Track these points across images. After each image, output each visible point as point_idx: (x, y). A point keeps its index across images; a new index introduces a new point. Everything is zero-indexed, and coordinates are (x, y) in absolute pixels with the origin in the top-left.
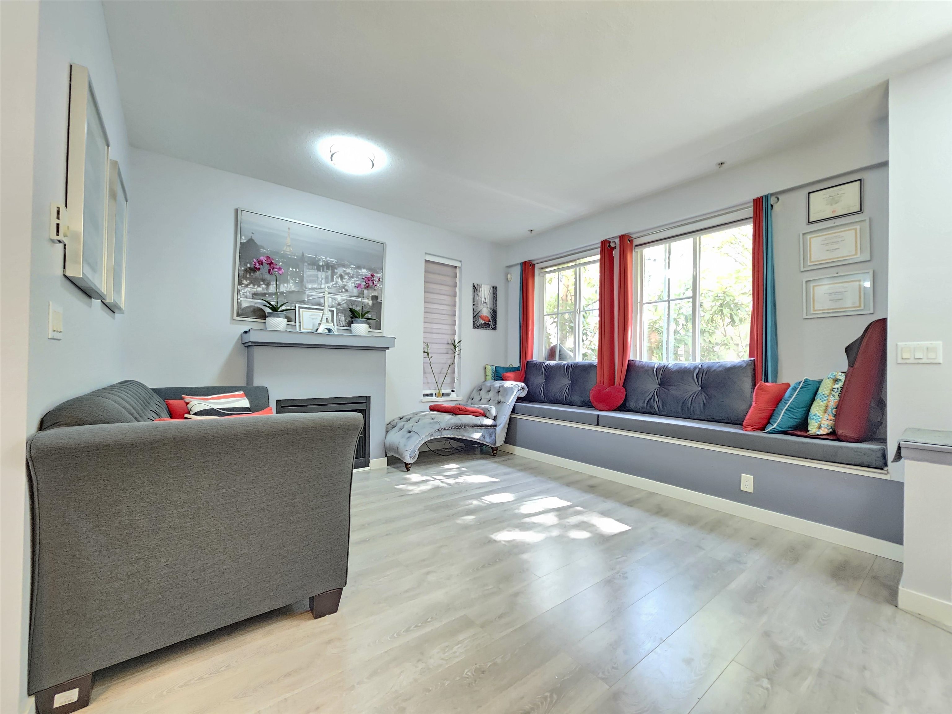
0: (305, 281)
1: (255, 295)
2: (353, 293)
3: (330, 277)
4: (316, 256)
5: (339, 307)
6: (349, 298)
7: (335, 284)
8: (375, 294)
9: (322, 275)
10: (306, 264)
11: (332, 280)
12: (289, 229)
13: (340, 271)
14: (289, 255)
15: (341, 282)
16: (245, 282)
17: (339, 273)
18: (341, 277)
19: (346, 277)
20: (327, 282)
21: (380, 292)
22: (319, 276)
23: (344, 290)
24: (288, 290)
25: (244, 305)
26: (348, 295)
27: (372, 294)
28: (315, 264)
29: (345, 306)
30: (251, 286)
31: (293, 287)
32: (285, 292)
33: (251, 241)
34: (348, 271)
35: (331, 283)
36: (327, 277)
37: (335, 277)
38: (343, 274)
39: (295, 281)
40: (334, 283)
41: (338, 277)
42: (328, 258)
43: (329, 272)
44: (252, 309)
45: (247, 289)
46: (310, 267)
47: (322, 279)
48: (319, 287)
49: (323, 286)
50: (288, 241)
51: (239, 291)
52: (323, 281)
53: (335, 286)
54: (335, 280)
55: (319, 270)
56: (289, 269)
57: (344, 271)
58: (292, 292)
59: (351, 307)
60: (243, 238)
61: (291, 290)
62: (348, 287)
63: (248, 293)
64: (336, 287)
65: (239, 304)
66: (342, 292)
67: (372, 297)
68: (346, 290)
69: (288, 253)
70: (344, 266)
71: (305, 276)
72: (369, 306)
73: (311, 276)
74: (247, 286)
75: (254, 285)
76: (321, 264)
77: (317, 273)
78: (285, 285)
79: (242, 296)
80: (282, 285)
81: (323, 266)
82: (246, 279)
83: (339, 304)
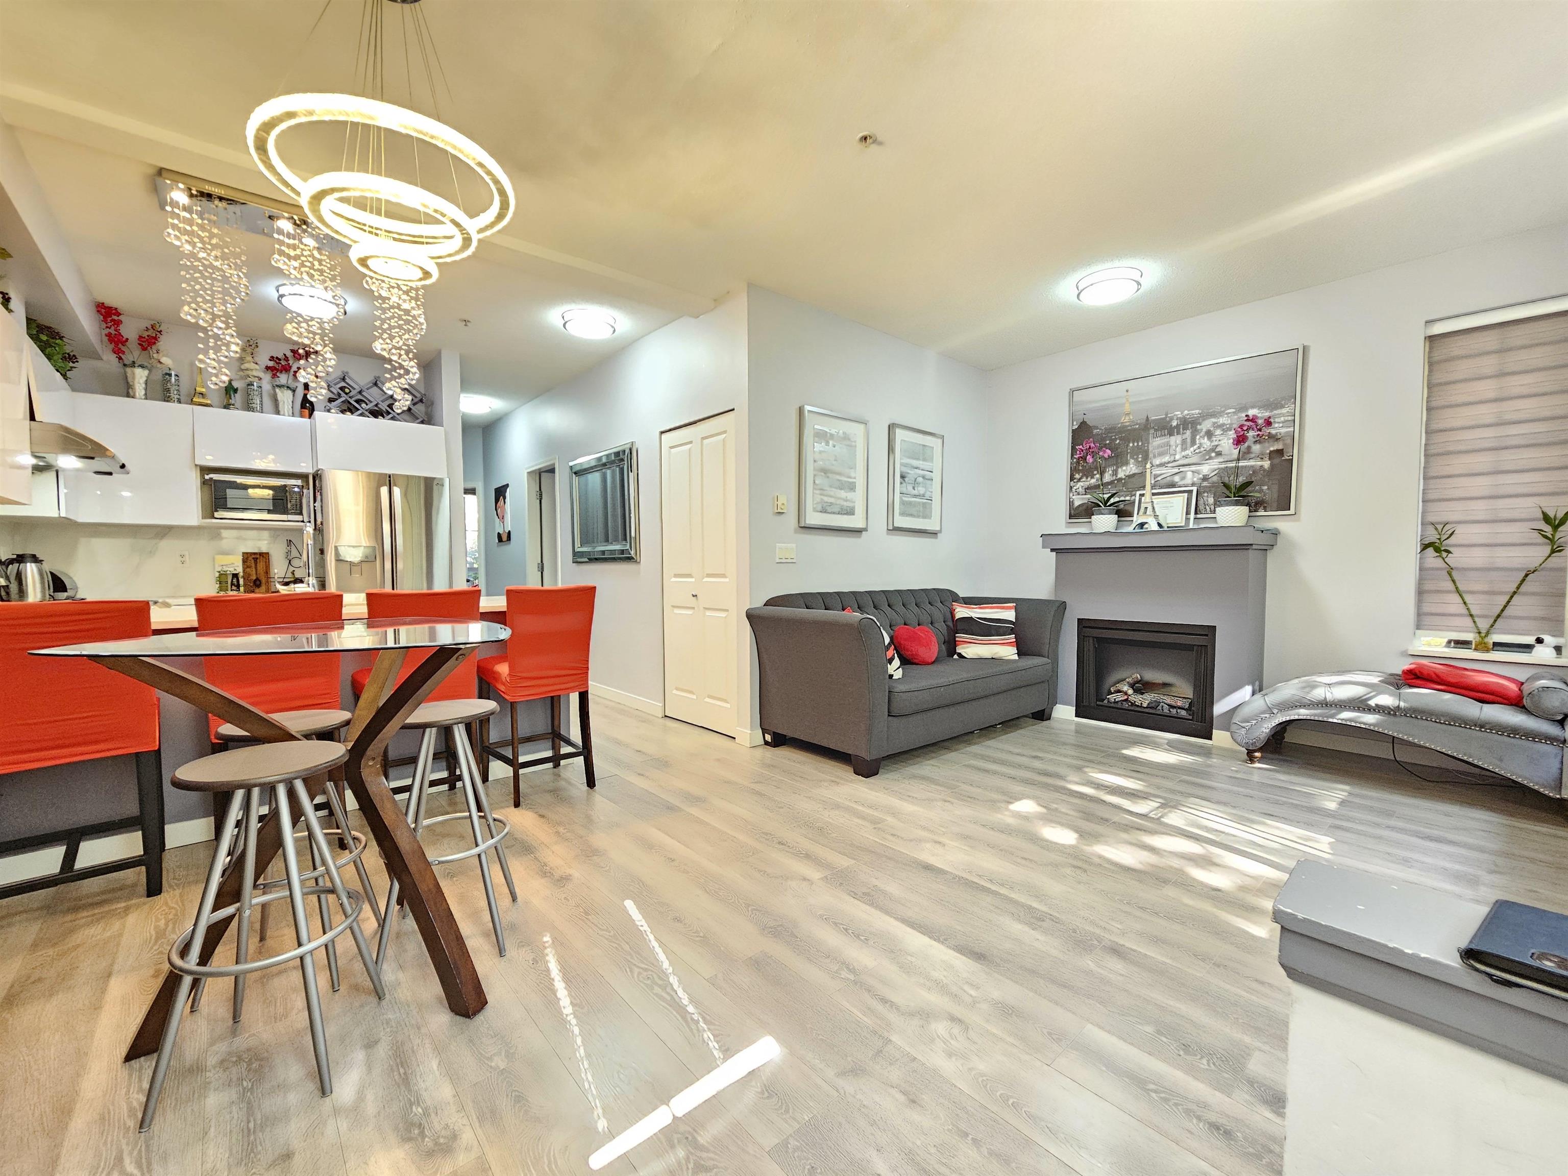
0: (1151, 455)
1: (1088, 489)
2: (1231, 454)
3: (1189, 440)
4: (1166, 415)
5: (1205, 484)
6: (1223, 466)
7: (1199, 448)
8: (1278, 446)
9: (1175, 440)
10: (1152, 431)
11: (1193, 442)
12: (1127, 391)
13: (1206, 425)
14: (1128, 426)
15: (1208, 443)
16: (1077, 476)
17: (1204, 430)
18: (1209, 434)
19: (1218, 432)
20: (1184, 449)
21: (1289, 441)
22: (1172, 443)
23: (1213, 455)
24: (1127, 473)
25: (1077, 503)
26: (1222, 460)
27: (1272, 449)
28: (1165, 428)
29: (1215, 479)
30: (1084, 480)
31: (1134, 468)
32: (1124, 477)
33: (1083, 424)
34: (1221, 420)
35: (1192, 449)
36: (1184, 442)
37: (1198, 437)
38: (1212, 429)
39: (1136, 460)
40: (1195, 447)
41: (1203, 437)
42: (1186, 412)
43: (1188, 433)
44: (1084, 507)
45: (1080, 484)
46: (1159, 433)
47: (1176, 447)
48: (1172, 459)
49: (1177, 457)
50: (1127, 408)
51: (1071, 488)
52: (1179, 449)
53: (1197, 451)
54: (1198, 442)
55: (1171, 434)
56: (1128, 445)
57: (1214, 423)
58: (1134, 475)
59: (1226, 480)
60: (1075, 423)
61: (1131, 473)
62: (1222, 447)
63: (1080, 489)
64: (1200, 452)
65: (1071, 503)
66: (1210, 458)
67: (1271, 452)
68: (1219, 454)
69: (1127, 424)
70: (1213, 415)
71: (1151, 449)
72: (1264, 470)
73: (1159, 446)
74: (1079, 480)
75: (1087, 478)
76: (1174, 423)
77: (1168, 440)
78: (1124, 468)
79: (1075, 494)
80: (1120, 470)
81: (1178, 426)
82: (1078, 471)
83: (1205, 478)
